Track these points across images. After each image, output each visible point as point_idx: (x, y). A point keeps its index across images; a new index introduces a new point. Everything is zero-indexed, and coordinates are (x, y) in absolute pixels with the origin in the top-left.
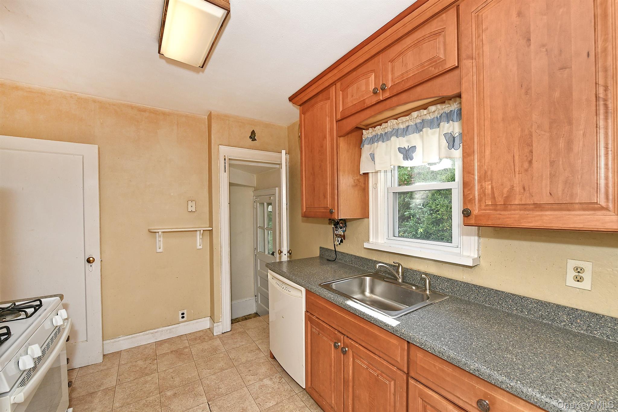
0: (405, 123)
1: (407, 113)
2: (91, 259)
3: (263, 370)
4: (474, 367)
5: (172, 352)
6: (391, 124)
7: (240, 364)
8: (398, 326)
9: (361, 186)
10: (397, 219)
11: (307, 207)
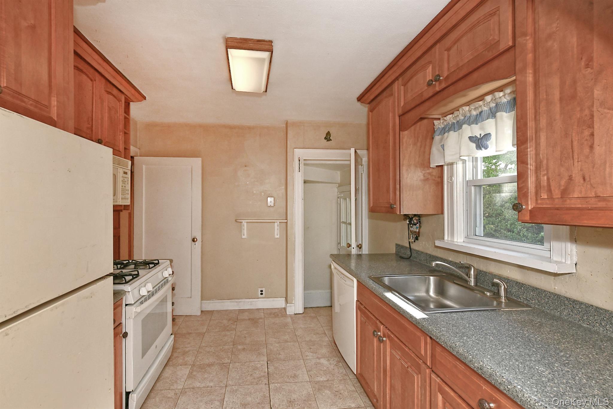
0: (478, 109)
1: (481, 98)
2: (195, 239)
3: (324, 351)
4: (478, 365)
5: (249, 319)
6: (462, 111)
7: (304, 341)
8: (421, 319)
9: (434, 180)
10: (480, 214)
11: (373, 203)
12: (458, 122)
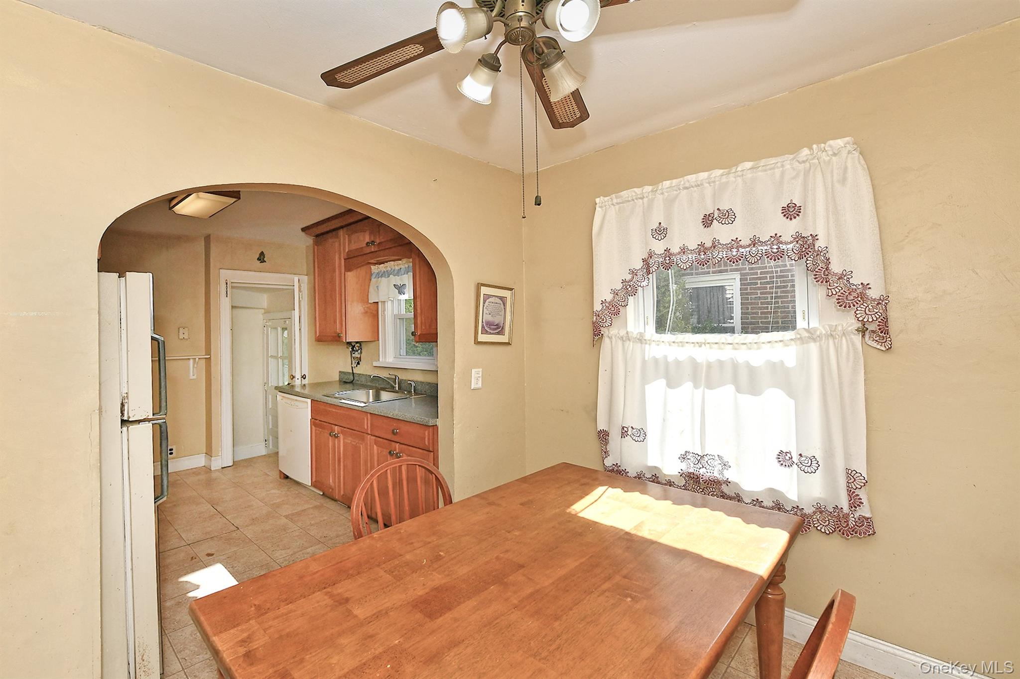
9: (372, 313)
10: (404, 340)
11: (320, 332)
12: (387, 271)
